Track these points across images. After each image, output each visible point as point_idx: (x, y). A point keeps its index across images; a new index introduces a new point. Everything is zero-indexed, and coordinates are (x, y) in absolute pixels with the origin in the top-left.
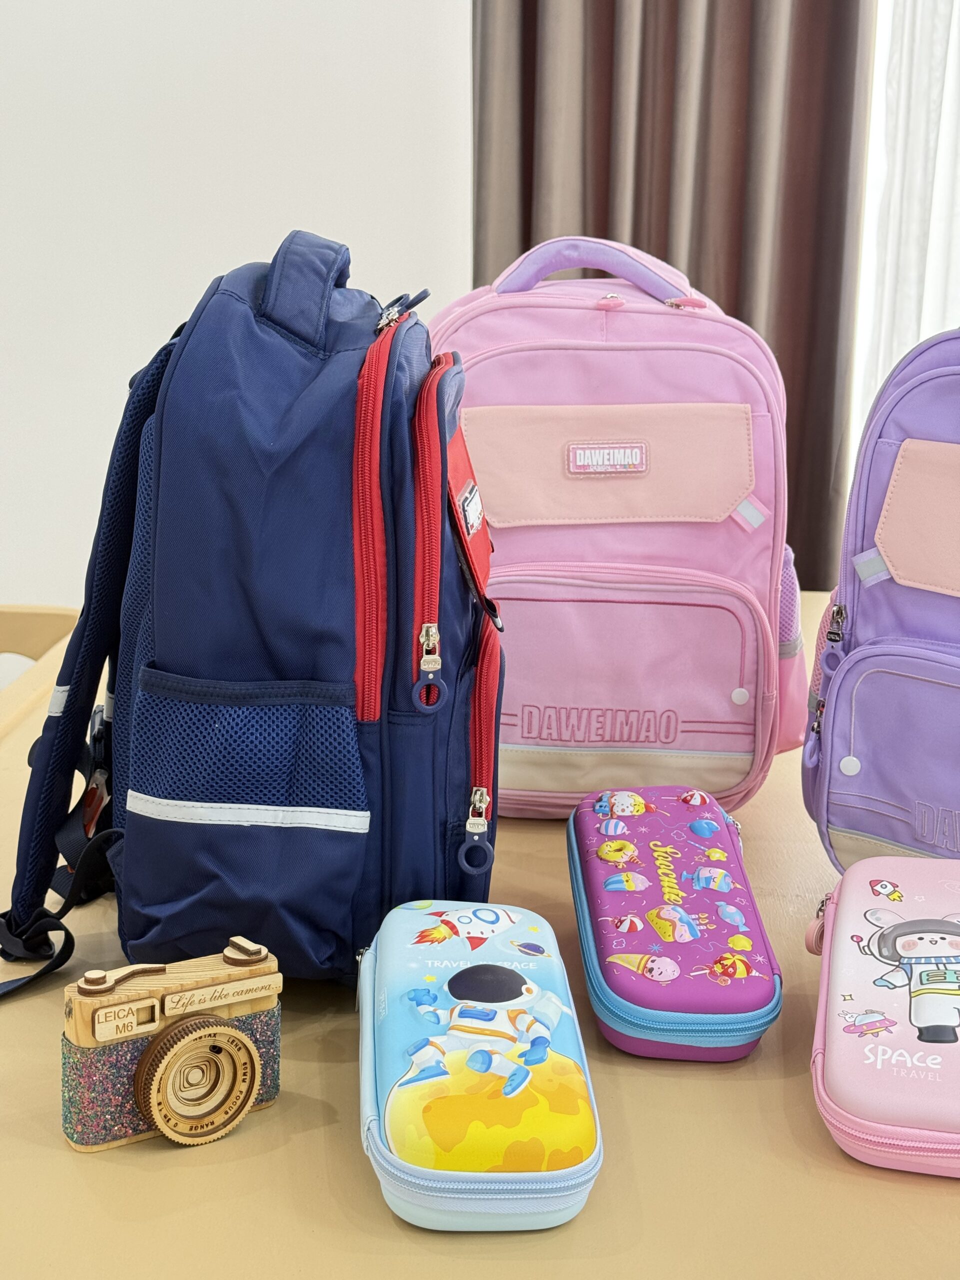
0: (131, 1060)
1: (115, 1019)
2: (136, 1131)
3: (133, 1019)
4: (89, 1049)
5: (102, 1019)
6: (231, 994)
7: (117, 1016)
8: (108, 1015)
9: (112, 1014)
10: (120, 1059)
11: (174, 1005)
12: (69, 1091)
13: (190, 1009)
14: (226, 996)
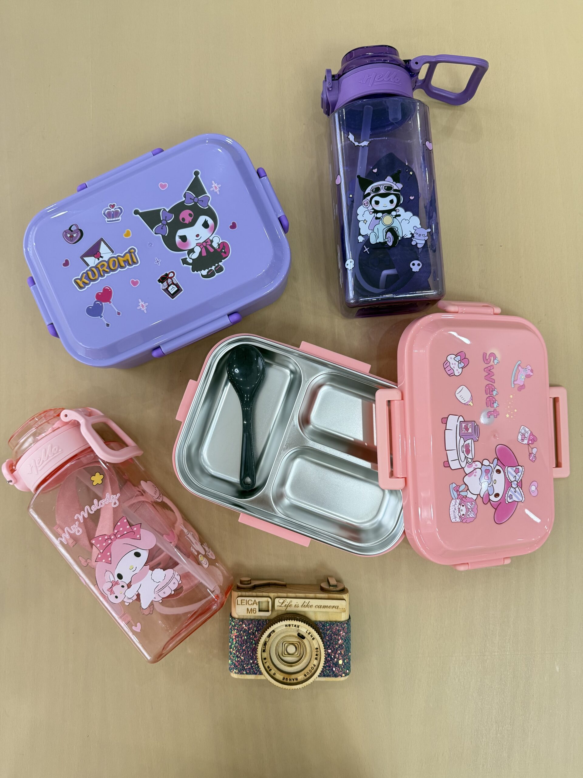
1: (246, 604)
3: (256, 607)
5: (239, 602)
6: (314, 606)
7: (247, 603)
8: (242, 601)
9: (245, 601)
11: (280, 605)
13: (289, 609)
14: (311, 606)
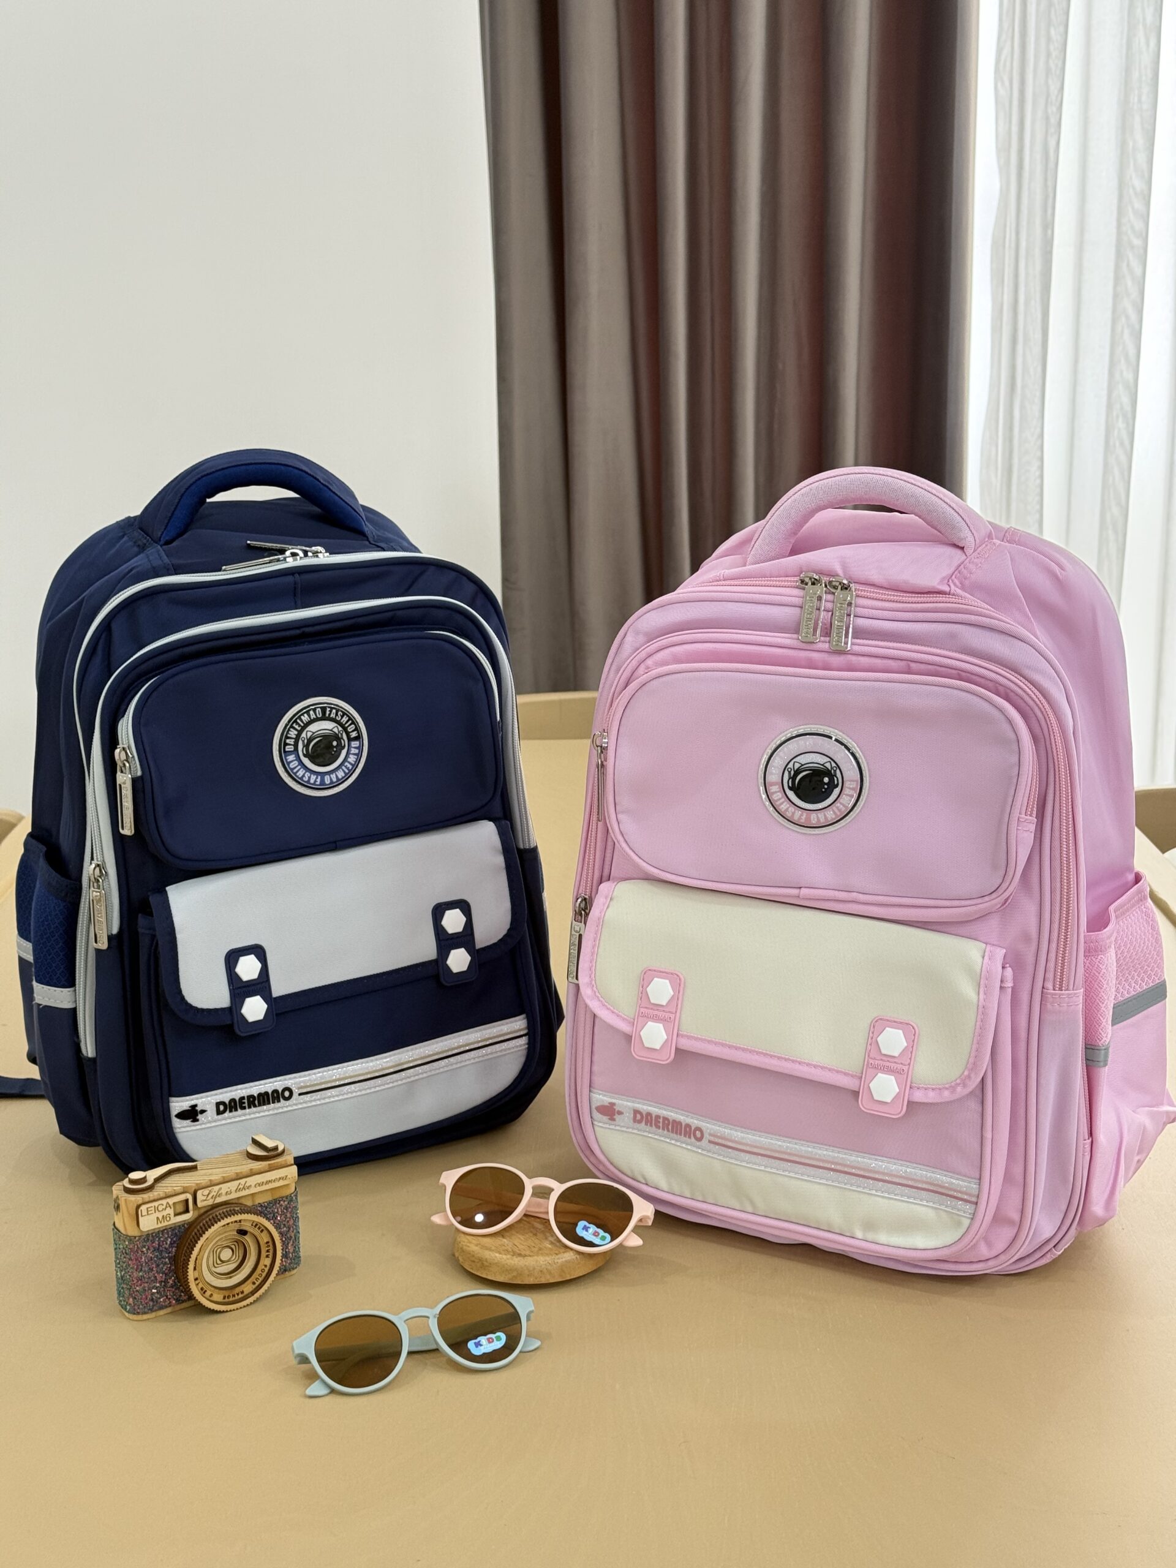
0: (171, 1243)
1: (155, 1212)
2: (179, 1301)
3: (170, 1211)
4: (135, 1237)
5: (145, 1213)
6: (253, 1185)
7: (156, 1209)
8: (149, 1209)
9: (153, 1208)
10: (161, 1244)
11: (204, 1199)
12: (121, 1271)
13: (219, 1200)
14: (249, 1187)
